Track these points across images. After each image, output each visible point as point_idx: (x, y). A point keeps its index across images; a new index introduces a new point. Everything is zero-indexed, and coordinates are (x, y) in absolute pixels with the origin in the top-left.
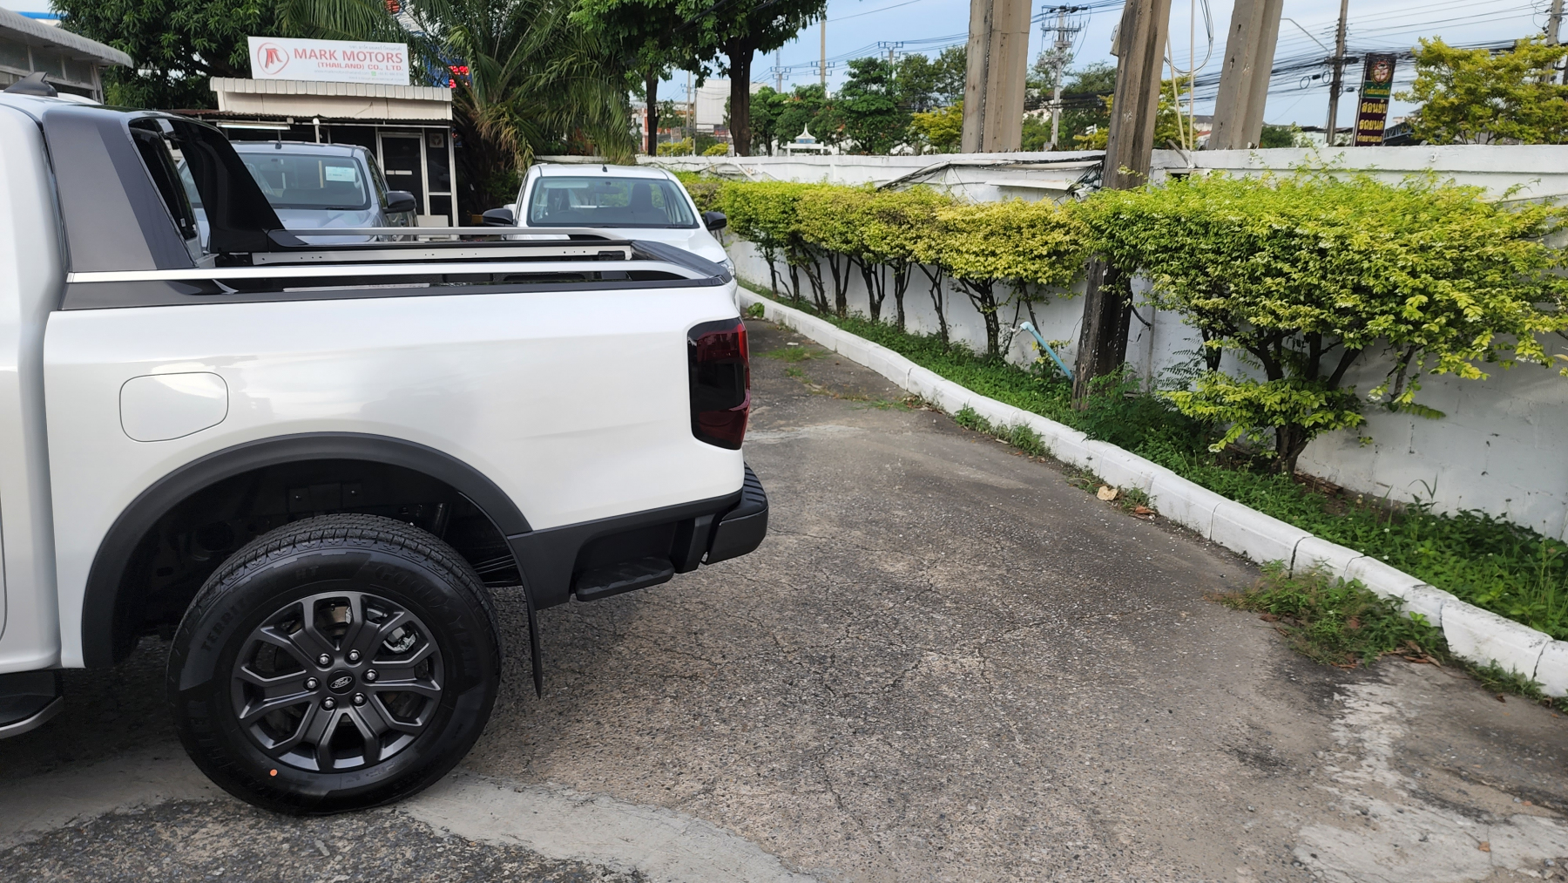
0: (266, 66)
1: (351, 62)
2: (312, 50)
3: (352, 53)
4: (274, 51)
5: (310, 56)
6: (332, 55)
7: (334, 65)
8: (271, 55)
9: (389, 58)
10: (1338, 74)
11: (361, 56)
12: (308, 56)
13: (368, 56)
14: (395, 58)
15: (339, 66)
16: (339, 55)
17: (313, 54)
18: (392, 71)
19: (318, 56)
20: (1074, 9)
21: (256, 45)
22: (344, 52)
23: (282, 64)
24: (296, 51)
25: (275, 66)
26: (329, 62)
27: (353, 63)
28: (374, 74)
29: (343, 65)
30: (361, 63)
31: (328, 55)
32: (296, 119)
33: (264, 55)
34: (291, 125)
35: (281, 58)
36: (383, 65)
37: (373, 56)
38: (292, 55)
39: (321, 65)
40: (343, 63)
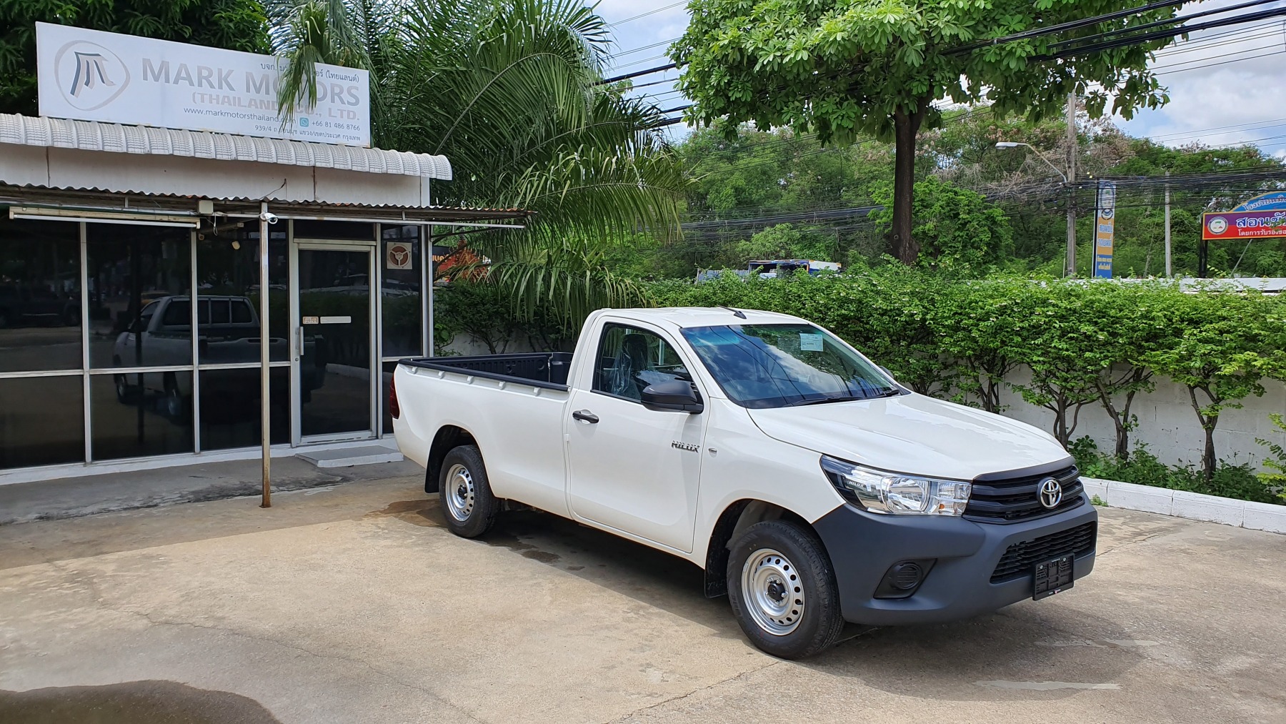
0: (75, 91)
2: (183, 66)
9: (335, 93)
14: (345, 96)
15: (237, 101)
17: (185, 74)
18: (338, 120)
26: (215, 92)
29: (245, 101)
31: (215, 79)
33: (69, 67)
34: (203, 217)
38: (136, 72)
39: (198, 97)
40: (245, 98)
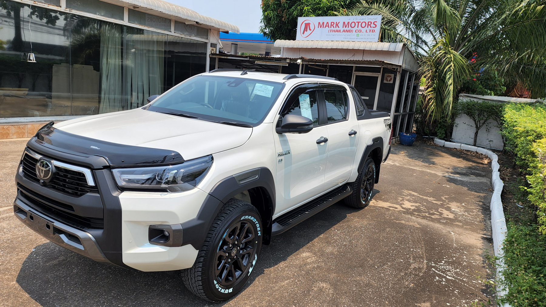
0: (303, 33)
2: (328, 23)
4: (309, 24)
7: (337, 31)
8: (307, 25)
9: (369, 24)
11: (353, 25)
13: (357, 24)
14: (372, 25)
18: (369, 33)
21: (301, 22)
22: (344, 23)
23: (311, 31)
26: (335, 29)
27: (348, 29)
28: (358, 35)
30: (352, 29)
33: (303, 27)
34: (289, 64)
36: (364, 30)
37: (360, 24)
38: (317, 26)
39: (330, 31)
40: (342, 29)
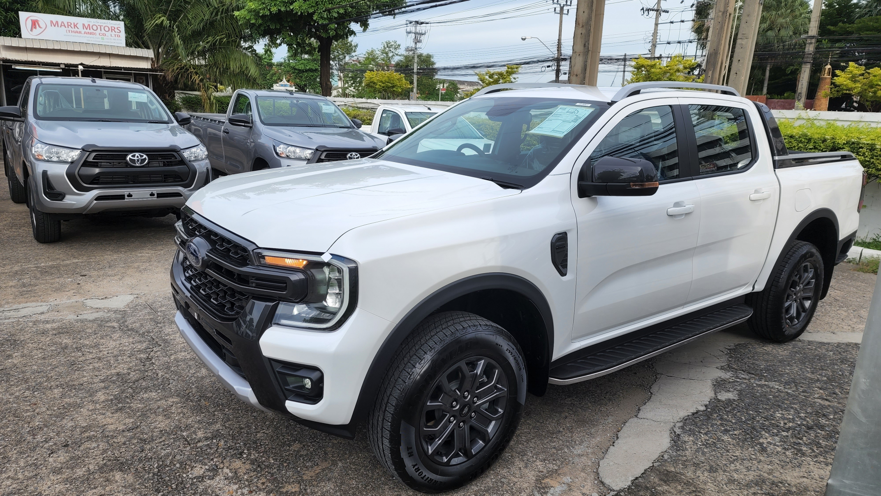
0: (31, 30)
1: (88, 30)
2: (62, 22)
3: (89, 25)
4: (37, 21)
5: (61, 26)
6: (75, 26)
7: (76, 32)
8: (34, 24)
9: (113, 29)
10: (558, 66)
11: (95, 28)
12: (59, 25)
13: (99, 27)
14: (116, 30)
15: (80, 32)
16: (80, 26)
17: (63, 25)
18: (114, 37)
19: (67, 26)
20: (422, 23)
21: (23, 16)
22: (84, 25)
23: (42, 30)
24: (52, 22)
25: (37, 31)
26: (73, 30)
27: (90, 31)
28: (103, 39)
29: (83, 32)
30: (94, 32)
31: (72, 26)
32: (66, 65)
33: (29, 23)
34: (62, 69)
35: (41, 26)
36: (107, 34)
37: (102, 28)
38: (49, 24)
39: (68, 31)
40: (83, 31)
